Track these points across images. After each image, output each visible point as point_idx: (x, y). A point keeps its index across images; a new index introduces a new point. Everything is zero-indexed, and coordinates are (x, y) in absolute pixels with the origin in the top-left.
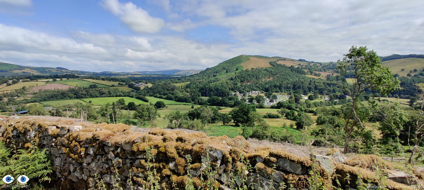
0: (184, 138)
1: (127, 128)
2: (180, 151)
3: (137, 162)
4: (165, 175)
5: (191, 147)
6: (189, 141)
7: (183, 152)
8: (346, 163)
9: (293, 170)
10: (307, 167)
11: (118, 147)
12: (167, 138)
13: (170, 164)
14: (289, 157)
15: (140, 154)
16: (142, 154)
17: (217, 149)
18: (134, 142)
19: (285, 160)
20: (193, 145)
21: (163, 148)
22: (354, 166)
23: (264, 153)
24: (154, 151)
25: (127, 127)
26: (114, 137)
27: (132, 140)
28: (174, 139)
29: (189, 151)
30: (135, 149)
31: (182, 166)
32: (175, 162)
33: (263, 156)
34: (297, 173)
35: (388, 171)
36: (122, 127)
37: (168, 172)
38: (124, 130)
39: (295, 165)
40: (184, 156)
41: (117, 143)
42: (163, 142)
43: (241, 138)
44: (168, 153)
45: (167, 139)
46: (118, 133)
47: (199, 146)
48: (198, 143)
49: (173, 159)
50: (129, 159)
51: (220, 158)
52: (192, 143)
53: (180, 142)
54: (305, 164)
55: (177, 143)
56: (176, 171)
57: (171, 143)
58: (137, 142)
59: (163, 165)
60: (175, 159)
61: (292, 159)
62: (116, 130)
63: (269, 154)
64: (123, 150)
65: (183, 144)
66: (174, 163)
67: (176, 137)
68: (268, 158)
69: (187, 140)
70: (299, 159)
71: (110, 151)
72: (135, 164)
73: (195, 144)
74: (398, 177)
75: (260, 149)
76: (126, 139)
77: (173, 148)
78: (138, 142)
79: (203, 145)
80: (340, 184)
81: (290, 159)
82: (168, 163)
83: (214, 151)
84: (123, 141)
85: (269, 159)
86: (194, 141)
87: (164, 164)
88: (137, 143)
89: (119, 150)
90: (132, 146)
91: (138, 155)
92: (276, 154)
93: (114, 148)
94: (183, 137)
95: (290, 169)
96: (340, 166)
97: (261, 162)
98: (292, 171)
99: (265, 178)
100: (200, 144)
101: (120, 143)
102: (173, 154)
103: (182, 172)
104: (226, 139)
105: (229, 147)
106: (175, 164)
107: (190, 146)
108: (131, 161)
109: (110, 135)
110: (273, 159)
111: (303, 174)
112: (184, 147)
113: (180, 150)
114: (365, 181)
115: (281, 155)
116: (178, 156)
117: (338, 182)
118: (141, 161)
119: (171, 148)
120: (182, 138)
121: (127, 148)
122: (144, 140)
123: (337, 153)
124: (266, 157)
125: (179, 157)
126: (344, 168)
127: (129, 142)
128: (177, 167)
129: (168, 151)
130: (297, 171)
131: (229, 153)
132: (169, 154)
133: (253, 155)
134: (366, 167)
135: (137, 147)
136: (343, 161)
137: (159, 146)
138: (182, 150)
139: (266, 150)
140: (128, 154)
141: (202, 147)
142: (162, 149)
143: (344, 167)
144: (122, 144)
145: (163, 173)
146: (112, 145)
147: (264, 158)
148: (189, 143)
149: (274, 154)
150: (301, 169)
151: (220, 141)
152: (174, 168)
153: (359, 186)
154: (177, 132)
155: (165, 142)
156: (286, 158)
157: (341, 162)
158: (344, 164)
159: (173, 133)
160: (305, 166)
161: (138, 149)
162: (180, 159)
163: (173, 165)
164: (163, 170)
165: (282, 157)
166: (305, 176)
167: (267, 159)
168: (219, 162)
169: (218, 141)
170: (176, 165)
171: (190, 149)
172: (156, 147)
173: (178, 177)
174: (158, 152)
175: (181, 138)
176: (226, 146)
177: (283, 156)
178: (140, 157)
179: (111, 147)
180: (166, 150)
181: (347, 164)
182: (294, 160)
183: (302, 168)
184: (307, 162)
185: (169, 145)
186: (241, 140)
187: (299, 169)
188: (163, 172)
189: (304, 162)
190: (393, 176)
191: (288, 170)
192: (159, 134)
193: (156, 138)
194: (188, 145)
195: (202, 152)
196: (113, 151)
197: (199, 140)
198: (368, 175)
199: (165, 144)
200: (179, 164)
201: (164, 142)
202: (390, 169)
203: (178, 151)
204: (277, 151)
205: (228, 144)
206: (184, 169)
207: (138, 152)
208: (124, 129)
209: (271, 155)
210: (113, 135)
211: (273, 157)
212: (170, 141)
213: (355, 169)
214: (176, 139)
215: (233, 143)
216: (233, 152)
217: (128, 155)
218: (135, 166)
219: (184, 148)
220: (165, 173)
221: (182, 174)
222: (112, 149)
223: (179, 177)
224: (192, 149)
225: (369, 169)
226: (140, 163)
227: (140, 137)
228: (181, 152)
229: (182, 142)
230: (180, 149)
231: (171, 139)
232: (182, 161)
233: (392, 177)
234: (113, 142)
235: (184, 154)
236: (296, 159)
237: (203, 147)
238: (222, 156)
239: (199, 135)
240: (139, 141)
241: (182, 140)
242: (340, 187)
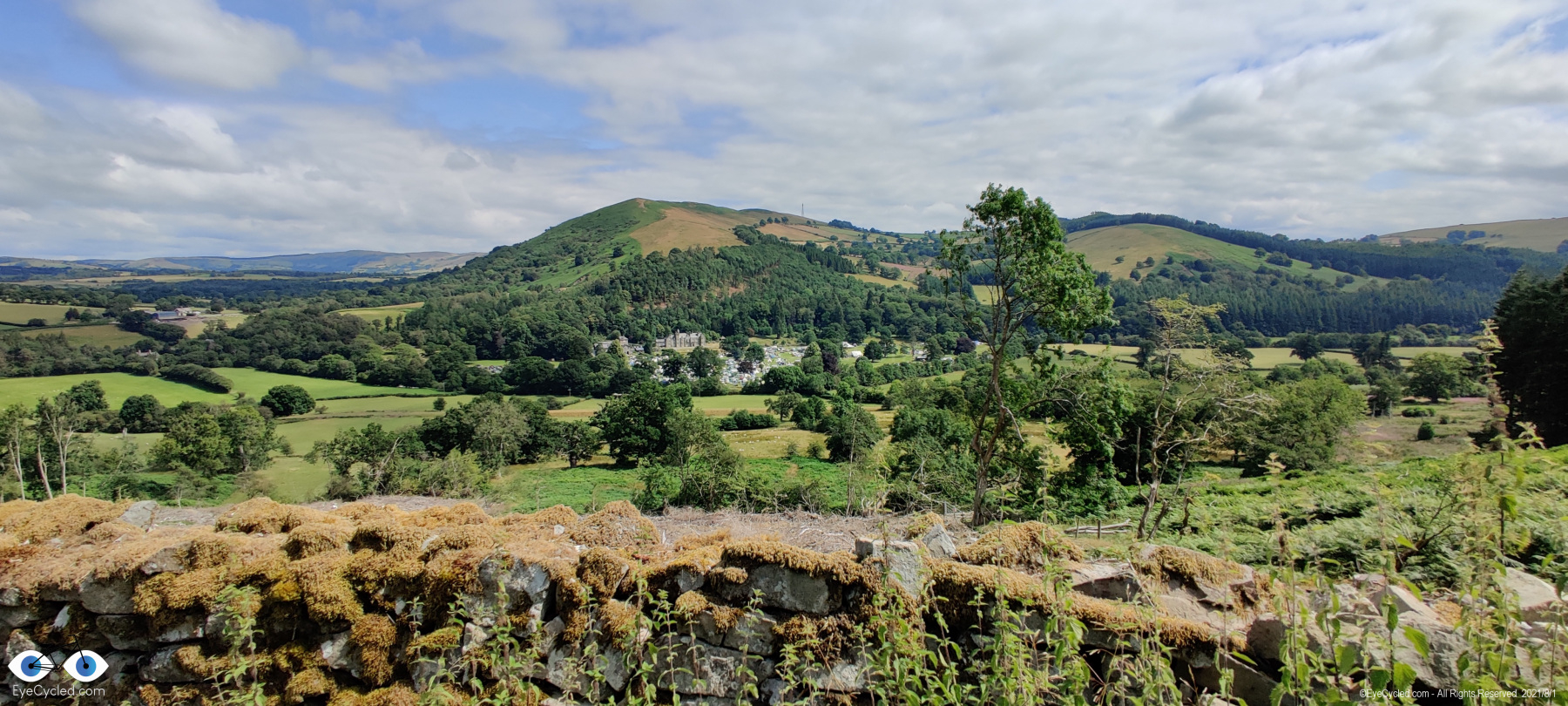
0: (385, 534)
1: (107, 514)
2: (370, 587)
3: (161, 661)
4: (300, 699)
5: (417, 564)
6: (409, 544)
7: (382, 592)
8: (963, 556)
9: (804, 602)
10: (845, 584)
11: (59, 606)
12: (308, 541)
13: (323, 646)
14: (787, 561)
15: (174, 625)
16: (183, 621)
17: (527, 561)
18: (140, 575)
19: (774, 572)
20: (425, 559)
21: (290, 585)
22: (980, 563)
23: (705, 556)
24: (250, 600)
25: (106, 507)
26: (31, 561)
27: (133, 566)
28: (339, 541)
29: (409, 584)
30: (147, 601)
31: (382, 648)
32: (349, 637)
33: (700, 568)
34: (814, 611)
35: (1073, 565)
36: (77, 512)
37: (316, 682)
38: (90, 525)
39: (806, 584)
40: (388, 605)
41: (48, 588)
42: (287, 560)
43: (623, 509)
44: (316, 600)
45: (306, 544)
46: (56, 540)
47: (454, 558)
48: (449, 545)
49: (340, 625)
50: (117, 651)
51: (539, 594)
52: (424, 547)
53: (367, 550)
54: (837, 575)
55: (353, 557)
56: (353, 671)
57: (324, 560)
58: (155, 574)
59: (290, 657)
60: (348, 621)
61: (798, 566)
62: (41, 526)
63: (722, 557)
64: (82, 614)
65: (382, 556)
66: (342, 641)
67: (351, 530)
68: (720, 570)
69: (398, 537)
70: (821, 561)
71: (13, 628)
72: (149, 673)
73: (434, 552)
74: (1096, 581)
75: (691, 541)
76: (99, 564)
77: (338, 578)
78: (160, 573)
79: (470, 552)
80: (946, 627)
81: (790, 564)
82: (313, 645)
83: (517, 570)
84: (83, 573)
85: (721, 574)
86: (430, 539)
87: (295, 651)
88: (157, 578)
89: (62, 620)
90: (133, 593)
91: (163, 629)
92: (745, 552)
93: (32, 613)
94: (383, 528)
95: (792, 599)
96: (943, 567)
97: (696, 590)
98: (800, 607)
99: (710, 644)
100: (455, 548)
101: (67, 586)
102: (339, 604)
103: (381, 674)
104: (568, 518)
105: (577, 547)
106: (348, 644)
107: (415, 561)
108: (130, 661)
109: (13, 554)
110: (735, 573)
111: (833, 612)
112: (386, 570)
113: (370, 582)
114: (1015, 605)
115: (762, 557)
116: (359, 609)
117: (942, 622)
118: (181, 652)
119: (329, 578)
120: (380, 534)
121: (108, 603)
122: (191, 557)
123: (935, 527)
124: (712, 568)
125: (366, 611)
126: (955, 574)
127: (114, 578)
128: (360, 656)
129: (312, 595)
130: (815, 605)
131: (575, 570)
132: (317, 606)
133: (665, 567)
134: (1015, 561)
135: (158, 592)
136: (953, 553)
137: (271, 576)
138: (380, 583)
139: (716, 542)
140: (112, 632)
141: (467, 562)
142: (285, 590)
143: (954, 569)
144: (75, 588)
145: (291, 689)
146: (20, 600)
147: (703, 573)
148: (409, 548)
149: (739, 553)
150: (826, 594)
151: (542, 528)
152: (345, 663)
153: (999, 623)
154: (358, 512)
155: (299, 558)
156: (779, 563)
157: (949, 554)
158: (957, 559)
159: (338, 518)
160: (838, 582)
161: (164, 601)
162: (370, 620)
163: (341, 648)
164: (290, 676)
165: (765, 563)
166: (840, 618)
167: (716, 575)
168: (537, 610)
169: (533, 529)
170: (353, 649)
171: (416, 574)
172: (258, 581)
173: (366, 697)
174: (262, 602)
175: (374, 532)
176: (567, 544)
177: (767, 558)
178: (173, 636)
179: (20, 606)
180: (303, 593)
181: (965, 560)
182: (804, 566)
183: (829, 590)
184: (845, 570)
185: (316, 568)
186: (625, 519)
187: (822, 598)
188: (290, 685)
189: (835, 571)
190: (1085, 581)
191: (787, 606)
192: (268, 527)
193: (252, 544)
194: (407, 561)
195: (467, 579)
196: (29, 628)
197: (453, 532)
198: (1018, 587)
199: (298, 565)
200: (368, 642)
201: (292, 560)
202: (1076, 560)
203: (360, 588)
204: (747, 543)
205: (572, 537)
206: (391, 660)
207: (163, 616)
208: (86, 521)
209: (729, 558)
210: (25, 554)
211: (736, 566)
212: (320, 550)
213: (983, 574)
214: (350, 539)
215: (593, 532)
216: (591, 567)
217: (110, 636)
218: (150, 682)
219: (388, 574)
220: (304, 688)
221: (380, 682)
222: (26, 617)
223: (370, 695)
224: (424, 573)
225: (1022, 567)
226: (177, 662)
227: (172, 546)
228: (376, 592)
229: (379, 550)
230: (371, 578)
231: (328, 543)
232: (382, 628)
233: (1081, 583)
234: (27, 587)
235: (387, 597)
236: (810, 563)
237: (470, 560)
238: (547, 586)
239: (456, 516)
240: (170, 565)
241: (379, 539)
242: (947, 635)
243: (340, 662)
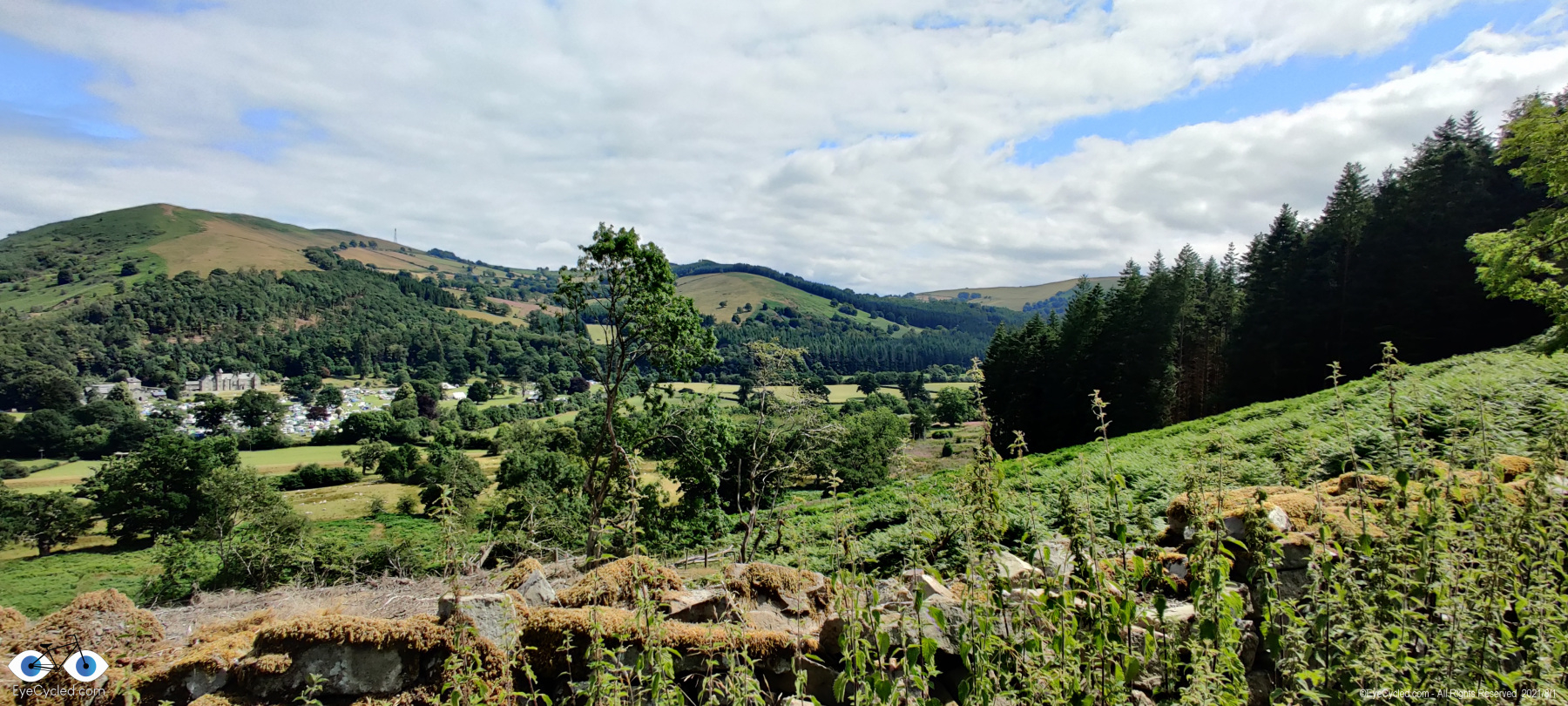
8: (562, 601)
9: (370, 682)
10: (423, 652)
14: (348, 635)
19: (330, 651)
22: (580, 606)
23: (230, 646)
33: (221, 662)
34: (382, 690)
35: (673, 594)
39: (374, 660)
43: (105, 602)
54: (414, 642)
61: (362, 639)
63: (256, 644)
68: (251, 660)
70: (393, 629)
74: (693, 606)
75: (214, 631)
80: (535, 678)
81: (352, 639)
85: (252, 666)
92: (289, 633)
95: (354, 681)
96: (537, 615)
97: (214, 693)
98: (364, 689)
110: (273, 661)
111: (408, 687)
114: (611, 642)
115: (313, 635)
117: (531, 675)
123: (534, 574)
124: (240, 660)
126: (552, 620)
130: (385, 683)
133: (167, 669)
134: (616, 598)
136: (553, 599)
139: (250, 626)
143: (551, 616)
147: (226, 669)
149: (280, 635)
150: (399, 667)
153: (594, 663)
156: (338, 639)
157: (547, 601)
158: (556, 605)
160: (415, 649)
165: (318, 642)
166: (416, 692)
167: (245, 668)
177: (320, 636)
181: (564, 605)
182: (371, 638)
183: (402, 662)
184: (423, 635)
186: (108, 614)
187: (393, 673)
189: (410, 638)
190: (683, 608)
191: (347, 689)
198: (617, 625)
202: (675, 589)
204: (292, 622)
205: (13, 649)
209: (266, 644)
211: (276, 652)
213: (581, 616)
225: (623, 603)
233: (679, 610)
236: (378, 634)
242: (536, 688)
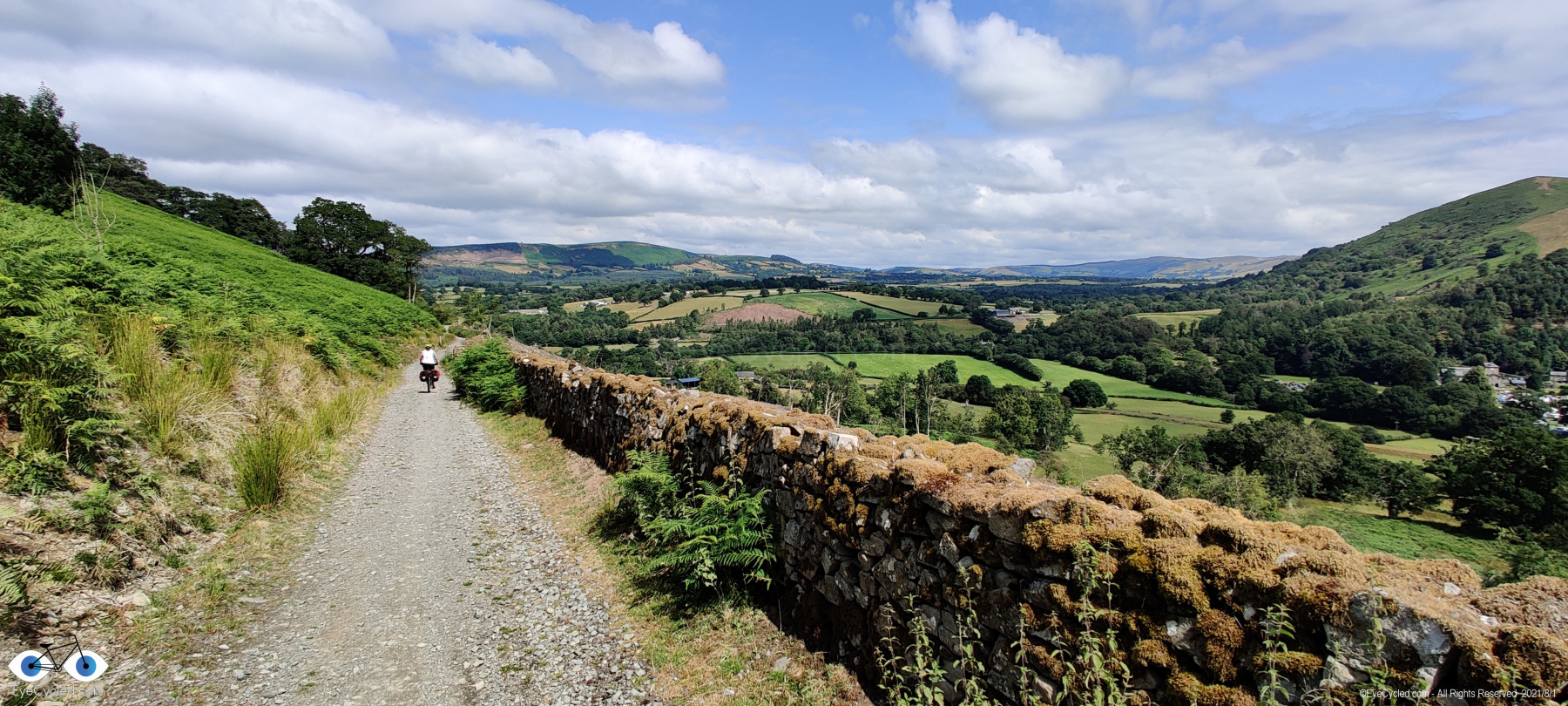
0: (1237, 536)
1: (1002, 463)
2: (1220, 584)
3: (1037, 588)
4: (1145, 663)
5: (1271, 576)
6: (1262, 552)
7: (1230, 592)
11: (973, 524)
12: (1162, 523)
13: (1168, 623)
15: (1049, 564)
16: (1057, 563)
17: (1418, 612)
18: (1028, 516)
20: (1282, 572)
21: (1144, 558)
24: (1108, 564)
25: (1001, 458)
26: (958, 486)
27: (1024, 508)
28: (1189, 531)
29: (1262, 594)
30: (1032, 538)
31: (1227, 647)
32: (1194, 624)
36: (982, 457)
37: (1160, 654)
38: (991, 469)
40: (1236, 607)
41: (968, 509)
42: (1141, 536)
44: (1166, 579)
45: (1160, 525)
46: (970, 475)
47: (1316, 583)
48: (1311, 567)
49: (1185, 610)
50: (1006, 570)
51: (1434, 657)
52: (1279, 561)
53: (1217, 547)
55: (1202, 550)
56: (1195, 658)
57: (1176, 545)
58: (1039, 518)
59: (1138, 623)
60: (1195, 609)
62: (961, 463)
64: (985, 532)
65: (1232, 557)
66: (1186, 626)
67: (1201, 525)
69: (1252, 543)
71: (944, 531)
72: (1028, 594)
73: (1293, 570)
76: (1000, 499)
77: (1188, 566)
78: (1043, 518)
79: (1338, 581)
82: (1161, 621)
83: (1403, 619)
84: (991, 503)
86: (1286, 555)
87: (1143, 618)
88: (1041, 521)
89: (974, 534)
90: (1023, 529)
91: (1041, 564)
93: (956, 524)
94: (1236, 530)
100: (1318, 572)
101: (979, 510)
102: (1188, 591)
103: (1224, 671)
104: (1465, 579)
105: (1484, 618)
106: (1191, 630)
107: (1270, 573)
108: (1014, 580)
109: (948, 479)
112: (1237, 573)
113: (1220, 578)
116: (1206, 602)
118: (1052, 586)
119: (1179, 563)
120: (1232, 535)
121: (1005, 531)
122: (1066, 512)
125: (1212, 607)
127: (1011, 513)
128: (1204, 646)
129: (1163, 574)
131: (1490, 645)
132: (1167, 585)
135: (1041, 533)
137: (1128, 545)
138: (1230, 583)
140: (1005, 555)
141: (1335, 591)
142: (1139, 560)
144: (985, 513)
145: (1137, 651)
146: (951, 512)
148: (1263, 558)
151: (1428, 580)
152: (1188, 647)
154: (1200, 508)
155: (1153, 537)
159: (1184, 509)
161: (1045, 541)
162: (1216, 615)
163: (1184, 631)
164: (1137, 639)
168: (1428, 675)
169: (1415, 578)
170: (1196, 636)
171: (1270, 585)
172: (1120, 550)
173: (1207, 687)
174: (1118, 566)
175: (1226, 532)
176: (1467, 610)
178: (1047, 572)
179: (950, 517)
180: (1155, 570)
185: (1168, 550)
188: (1137, 647)
192: (1123, 502)
193: (1113, 514)
194: (1259, 569)
195: (1334, 609)
196: (953, 534)
197: (1317, 557)
199: (1151, 543)
200: (1213, 636)
201: (1146, 537)
203: (1209, 581)
205: (1474, 603)
206: (1235, 662)
207: (1042, 554)
208: (987, 465)
210: (955, 480)
212: (1172, 535)
214: (1199, 532)
215: (1514, 608)
216: (1520, 649)
217: (1003, 557)
218: (1028, 602)
219: (1239, 577)
220: (1148, 654)
221: (1222, 679)
222: (951, 525)
223: (1211, 687)
224: (1281, 587)
226: (1049, 592)
227: (1053, 499)
228: (1224, 590)
229: (1229, 550)
230: (1222, 575)
231: (1177, 530)
232: (1229, 628)
234: (956, 504)
235: (1234, 598)
237: (1338, 590)
238: (1447, 650)
239: (1311, 538)
240: (1050, 514)
241: (1232, 540)
243: (1183, 644)
